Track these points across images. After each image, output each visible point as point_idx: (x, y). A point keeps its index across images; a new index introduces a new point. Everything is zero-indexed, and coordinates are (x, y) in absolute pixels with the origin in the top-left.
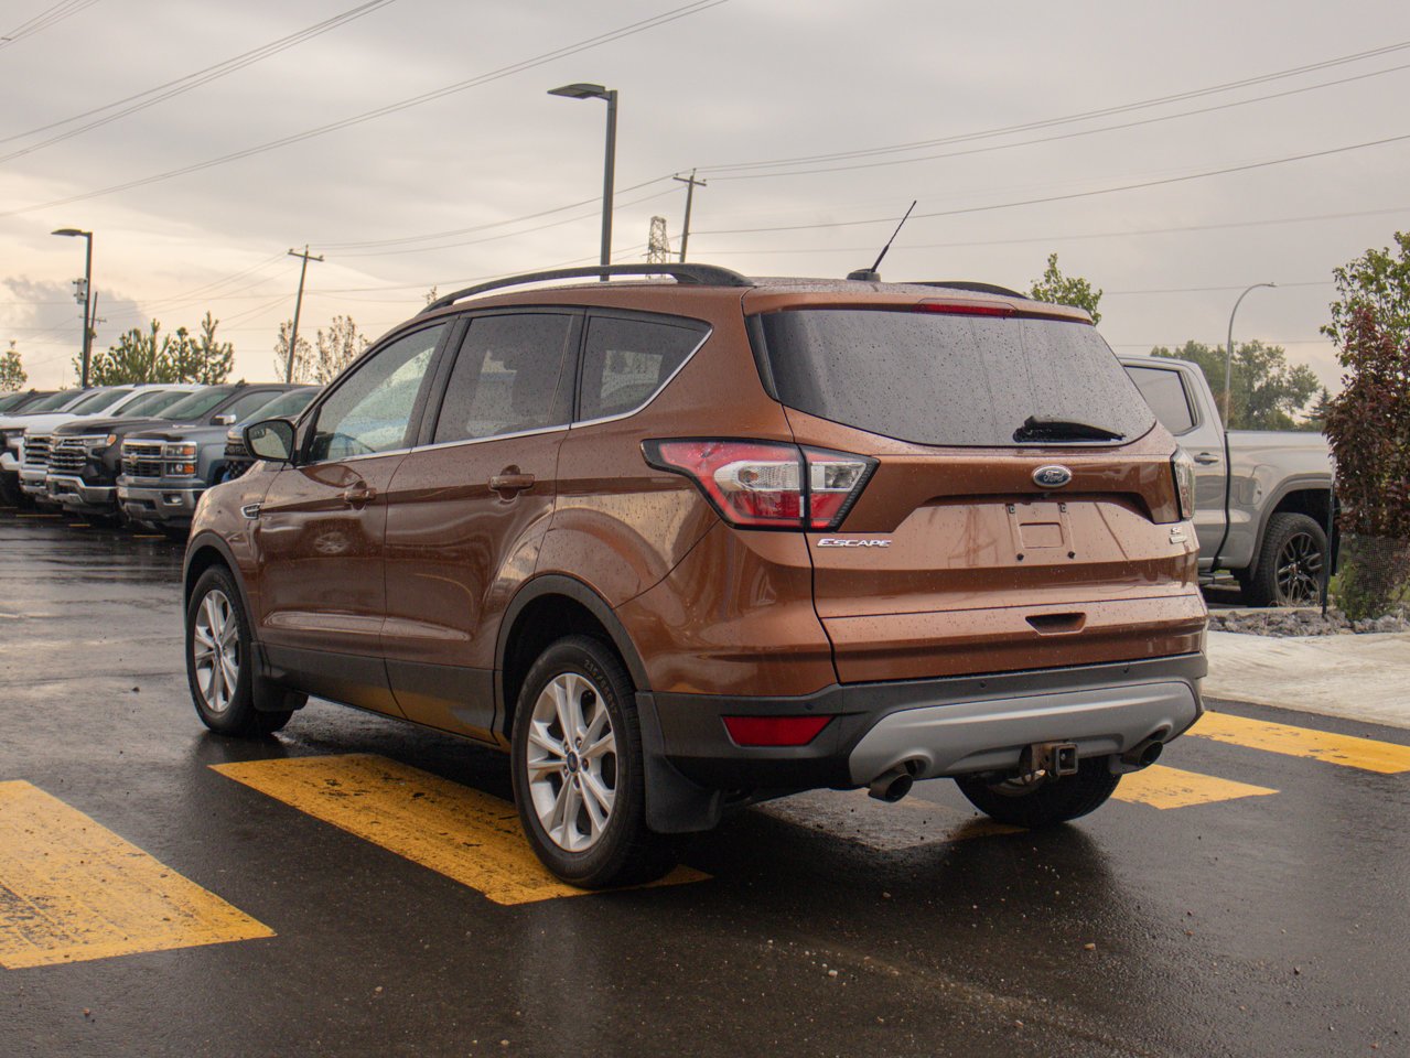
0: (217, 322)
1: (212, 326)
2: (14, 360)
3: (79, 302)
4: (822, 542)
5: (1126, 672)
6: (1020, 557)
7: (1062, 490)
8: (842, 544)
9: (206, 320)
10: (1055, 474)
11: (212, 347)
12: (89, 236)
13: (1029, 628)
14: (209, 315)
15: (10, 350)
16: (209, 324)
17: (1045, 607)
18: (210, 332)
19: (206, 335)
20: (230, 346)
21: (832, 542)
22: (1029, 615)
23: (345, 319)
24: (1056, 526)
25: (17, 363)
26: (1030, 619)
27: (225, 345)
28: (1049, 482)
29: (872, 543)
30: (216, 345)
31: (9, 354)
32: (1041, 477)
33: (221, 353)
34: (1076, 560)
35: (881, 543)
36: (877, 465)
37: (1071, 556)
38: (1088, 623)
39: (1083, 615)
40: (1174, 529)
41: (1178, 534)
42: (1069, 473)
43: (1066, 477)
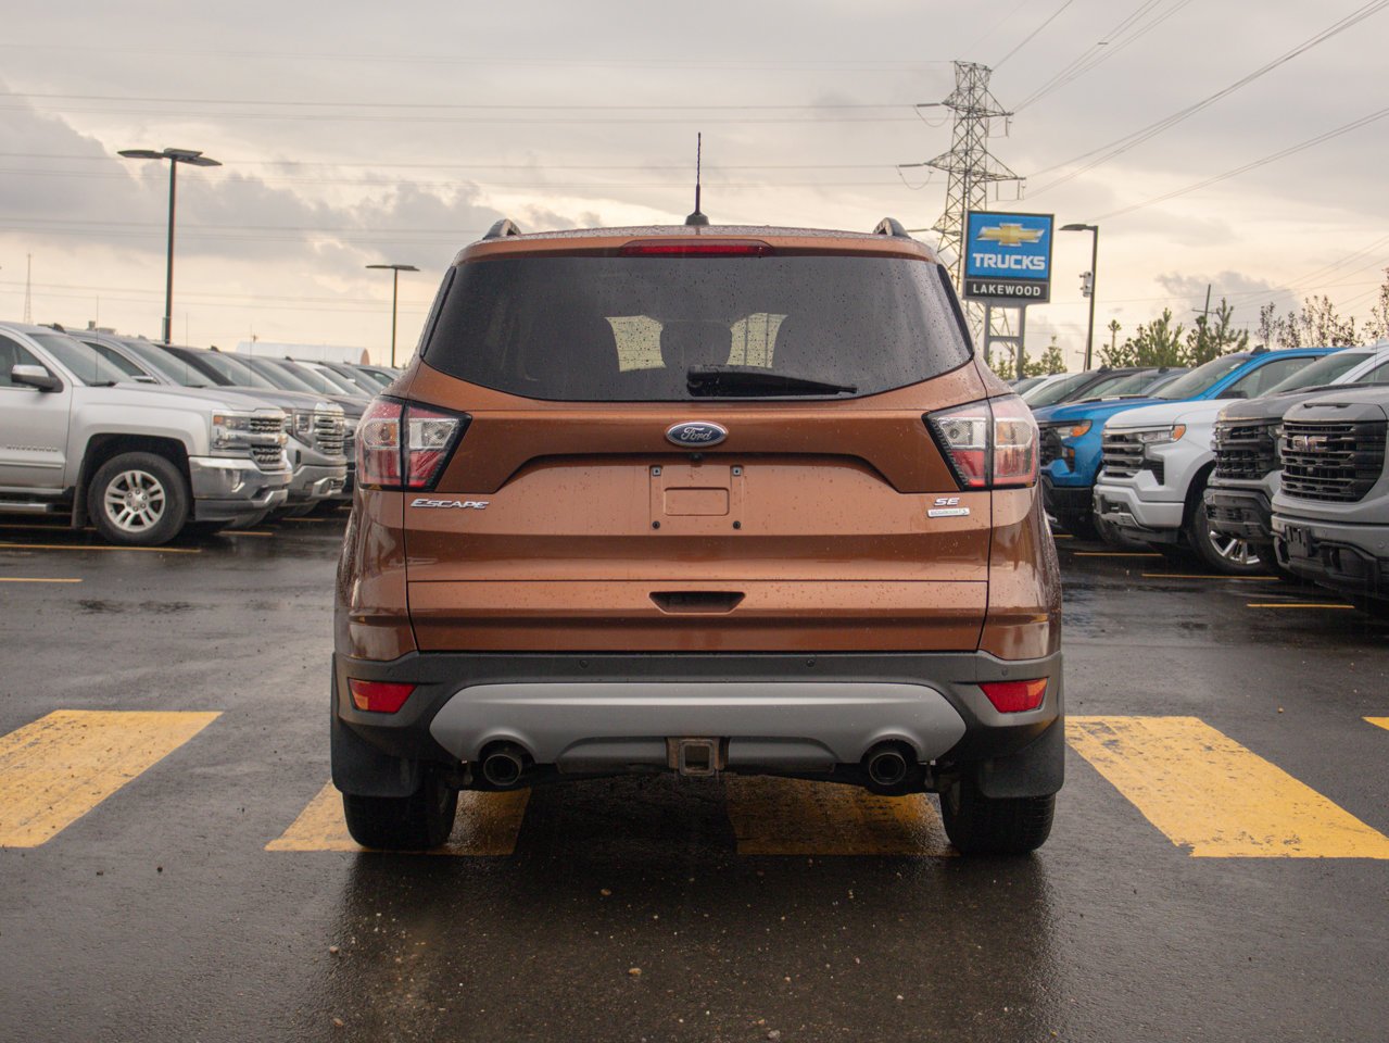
0: (1232, 308)
1: (1226, 313)
2: (1054, 354)
3: (1085, 294)
4: (415, 503)
5: (809, 665)
6: (656, 525)
7: (714, 450)
8: (435, 505)
9: (1221, 306)
10: (697, 432)
11: (1227, 334)
12: (1095, 229)
13: (652, 605)
14: (1224, 302)
15: (1051, 345)
16: (1224, 310)
17: (688, 583)
18: (1225, 320)
19: (1220, 323)
20: (1246, 332)
21: (424, 503)
22: (657, 590)
23: (1321, 299)
24: (725, 492)
25: (1057, 358)
26: (655, 596)
27: (1240, 332)
28: (688, 440)
29: (466, 504)
30: (1232, 331)
31: (1051, 348)
32: (677, 435)
33: (1235, 340)
34: (744, 531)
35: (476, 504)
36: (469, 421)
37: (737, 525)
38: (743, 605)
39: (739, 596)
40: (941, 500)
41: (947, 506)
42: (723, 431)
43: (716, 434)
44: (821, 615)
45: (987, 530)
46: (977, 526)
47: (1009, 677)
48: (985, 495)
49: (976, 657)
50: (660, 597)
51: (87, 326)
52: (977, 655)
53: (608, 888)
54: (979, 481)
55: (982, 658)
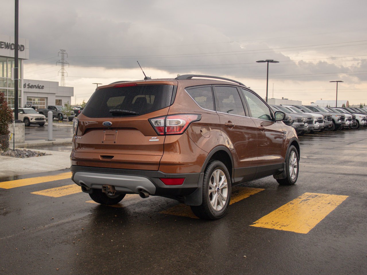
6: (103, 142)
7: (110, 127)
13: (100, 158)
17: (106, 154)
24: (114, 136)
28: (106, 125)
32: (104, 124)
37: (115, 142)
38: (113, 159)
39: (113, 157)
40: (153, 138)
41: (154, 139)
42: (111, 123)
43: (110, 124)
44: (125, 161)
45: (163, 144)
46: (161, 143)
47: (166, 177)
48: (164, 137)
49: (157, 172)
50: (102, 156)
51: (282, 99)
52: (158, 172)
53: (116, 215)
54: (162, 133)
55: (159, 172)
